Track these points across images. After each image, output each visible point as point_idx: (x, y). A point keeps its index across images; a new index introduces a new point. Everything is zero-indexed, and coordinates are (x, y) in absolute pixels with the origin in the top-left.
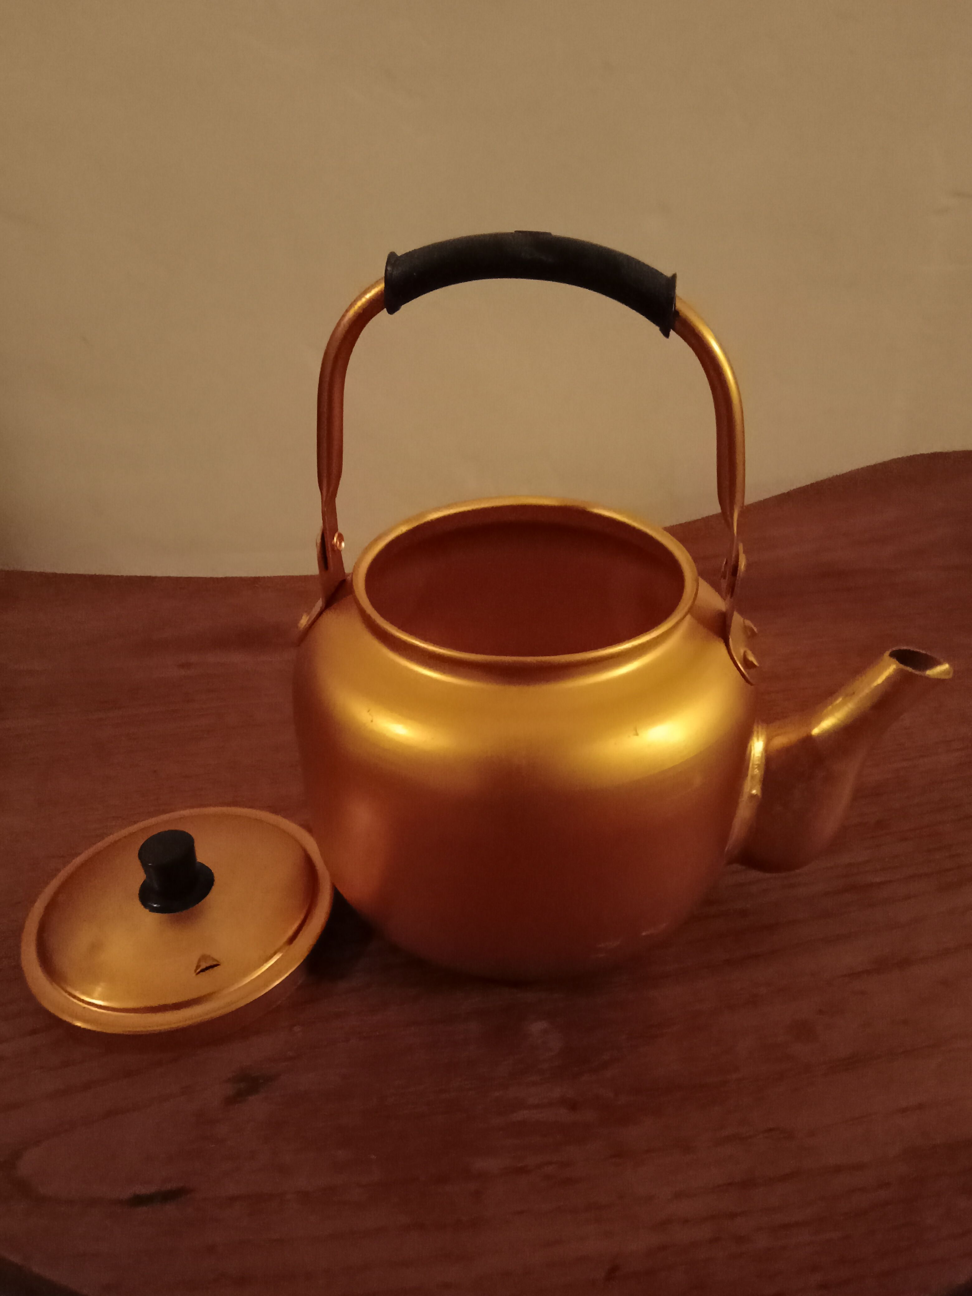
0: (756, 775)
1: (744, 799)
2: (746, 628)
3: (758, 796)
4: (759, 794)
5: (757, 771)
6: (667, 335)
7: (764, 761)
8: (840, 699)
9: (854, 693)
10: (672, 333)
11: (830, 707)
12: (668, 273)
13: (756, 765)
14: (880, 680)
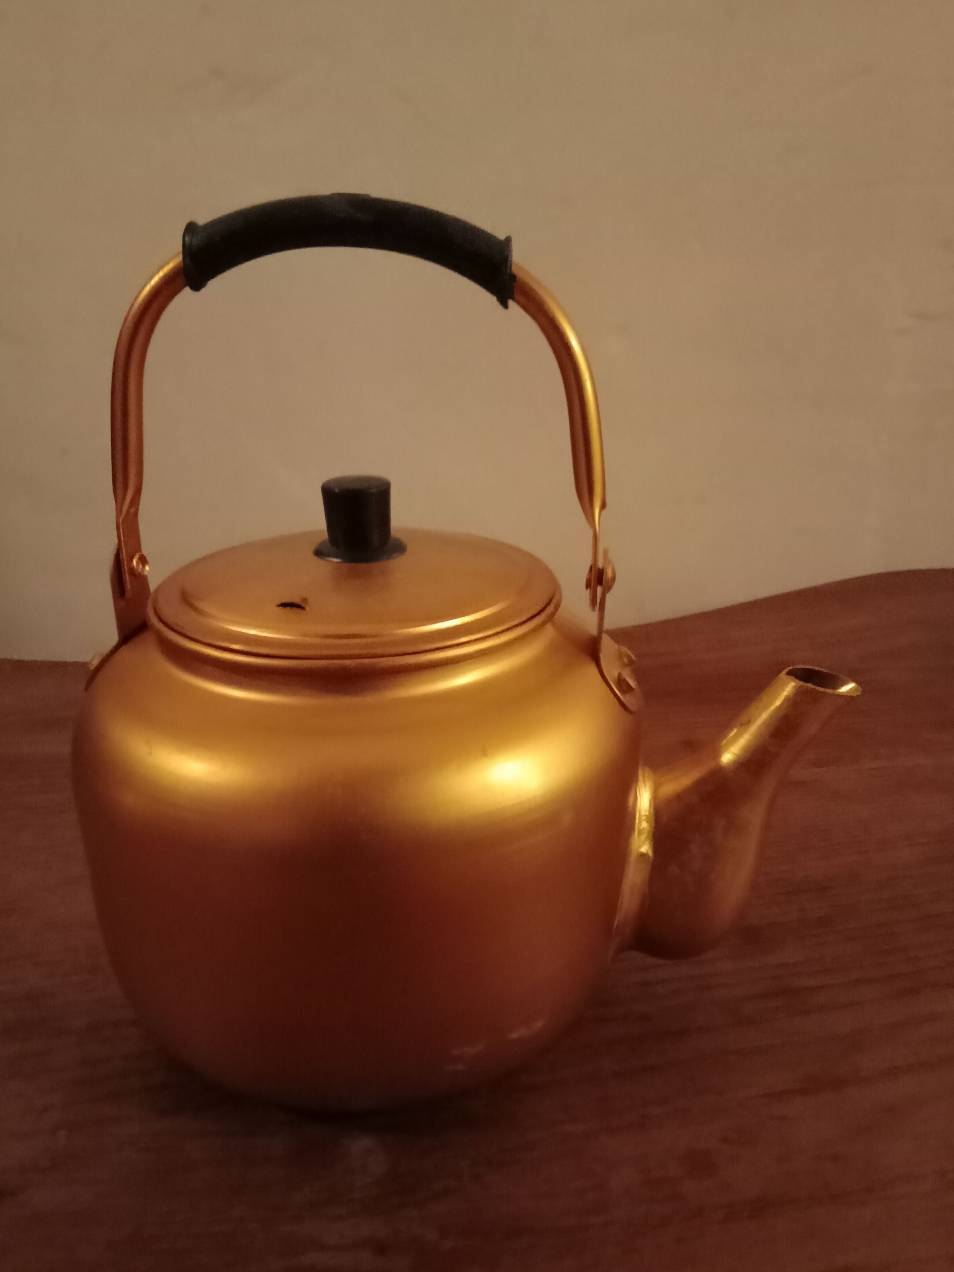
0: (644, 828)
1: (633, 858)
2: (620, 655)
3: (649, 856)
4: (650, 853)
5: (644, 825)
6: (505, 305)
7: (652, 811)
8: (735, 731)
9: (749, 721)
10: (511, 303)
11: (724, 742)
12: (501, 236)
13: (644, 816)
14: (778, 703)
